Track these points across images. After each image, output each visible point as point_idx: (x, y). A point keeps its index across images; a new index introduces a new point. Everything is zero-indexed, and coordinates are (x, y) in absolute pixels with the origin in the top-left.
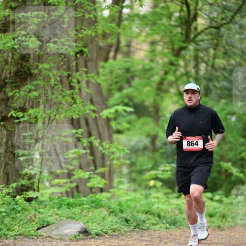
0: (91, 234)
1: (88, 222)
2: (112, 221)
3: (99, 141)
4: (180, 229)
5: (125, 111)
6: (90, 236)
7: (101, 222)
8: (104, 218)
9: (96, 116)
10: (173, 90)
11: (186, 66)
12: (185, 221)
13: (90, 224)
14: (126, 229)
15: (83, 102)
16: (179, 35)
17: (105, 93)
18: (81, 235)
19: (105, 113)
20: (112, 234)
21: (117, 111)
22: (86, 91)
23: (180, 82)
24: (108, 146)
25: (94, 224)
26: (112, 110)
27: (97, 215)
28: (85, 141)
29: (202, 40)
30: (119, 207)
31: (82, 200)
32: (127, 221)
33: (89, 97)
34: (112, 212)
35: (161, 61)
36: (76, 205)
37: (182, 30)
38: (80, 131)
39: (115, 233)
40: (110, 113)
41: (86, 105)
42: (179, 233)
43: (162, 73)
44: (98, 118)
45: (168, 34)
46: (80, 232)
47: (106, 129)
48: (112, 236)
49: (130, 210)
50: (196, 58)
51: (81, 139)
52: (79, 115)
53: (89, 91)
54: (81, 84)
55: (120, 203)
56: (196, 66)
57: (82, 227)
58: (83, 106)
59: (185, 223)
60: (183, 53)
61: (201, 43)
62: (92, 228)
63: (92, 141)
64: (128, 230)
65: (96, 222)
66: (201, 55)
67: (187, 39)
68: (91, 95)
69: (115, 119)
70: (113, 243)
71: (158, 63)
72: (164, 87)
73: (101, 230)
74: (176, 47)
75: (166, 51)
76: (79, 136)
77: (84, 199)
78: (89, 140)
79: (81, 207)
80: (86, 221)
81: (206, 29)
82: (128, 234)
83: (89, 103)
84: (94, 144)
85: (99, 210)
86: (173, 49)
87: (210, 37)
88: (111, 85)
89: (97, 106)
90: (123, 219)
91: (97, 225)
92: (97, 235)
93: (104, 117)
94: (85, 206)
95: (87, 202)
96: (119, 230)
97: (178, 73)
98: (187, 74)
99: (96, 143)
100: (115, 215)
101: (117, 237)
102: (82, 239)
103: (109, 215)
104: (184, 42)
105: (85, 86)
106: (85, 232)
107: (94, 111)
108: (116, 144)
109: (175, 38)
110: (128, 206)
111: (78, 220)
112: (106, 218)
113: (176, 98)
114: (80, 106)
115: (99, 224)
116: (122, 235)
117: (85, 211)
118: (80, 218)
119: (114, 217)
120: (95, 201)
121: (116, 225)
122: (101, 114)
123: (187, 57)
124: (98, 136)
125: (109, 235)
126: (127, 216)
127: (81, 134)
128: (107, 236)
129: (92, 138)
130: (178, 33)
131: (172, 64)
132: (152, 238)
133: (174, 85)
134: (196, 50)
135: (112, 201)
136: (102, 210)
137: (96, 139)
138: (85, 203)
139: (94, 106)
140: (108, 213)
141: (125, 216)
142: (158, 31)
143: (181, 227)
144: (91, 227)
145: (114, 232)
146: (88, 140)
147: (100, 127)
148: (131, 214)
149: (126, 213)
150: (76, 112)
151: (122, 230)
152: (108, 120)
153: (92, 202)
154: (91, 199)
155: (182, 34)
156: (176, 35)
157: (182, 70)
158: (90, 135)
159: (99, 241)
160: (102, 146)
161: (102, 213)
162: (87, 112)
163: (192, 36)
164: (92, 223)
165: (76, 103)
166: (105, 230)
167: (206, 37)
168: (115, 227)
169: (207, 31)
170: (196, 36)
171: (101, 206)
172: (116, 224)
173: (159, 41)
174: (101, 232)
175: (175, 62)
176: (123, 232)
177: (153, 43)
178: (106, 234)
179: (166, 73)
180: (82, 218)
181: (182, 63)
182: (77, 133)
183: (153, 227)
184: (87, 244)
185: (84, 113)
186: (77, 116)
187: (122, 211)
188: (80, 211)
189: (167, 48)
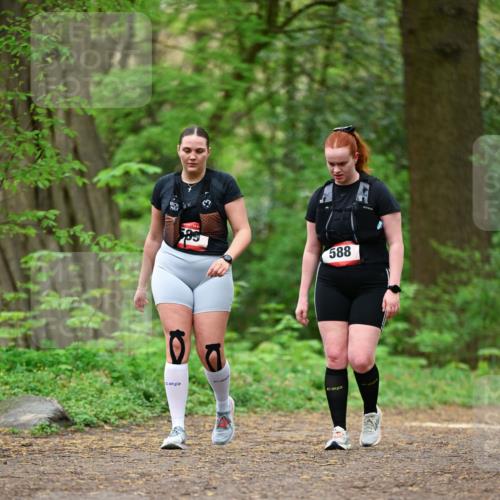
0: (76, 424)
1: (69, 399)
2: (117, 398)
3: (91, 233)
4: (255, 413)
5: (143, 172)
6: (73, 428)
7: (95, 399)
8: (100, 391)
9: (84, 184)
10: (241, 131)
11: (268, 82)
12: (266, 397)
13: (72, 403)
14: (147, 413)
15: (58, 154)
16: (254, 18)
17: (103, 136)
18: (54, 425)
19: (104, 177)
20: (117, 423)
21: (127, 173)
22: (64, 131)
23: (256, 114)
24: (109, 244)
25: (81, 403)
26: (118, 171)
27: (87, 384)
28: (63, 235)
29: (301, 30)
30: (132, 368)
31: (58, 354)
32: (148, 396)
33: (71, 146)
34: (117, 379)
35: (217, 73)
36: (44, 365)
37: (261, 8)
38: (52, 213)
39: (124, 422)
40: (114, 177)
41: (65, 161)
42: (255, 422)
43: (219, 95)
44: (89, 187)
45: (233, 16)
46: (52, 420)
47: (105, 209)
48: (117, 426)
49: (154, 375)
50: (289, 65)
51: (54, 230)
52: (49, 181)
53: (72, 133)
54: (55, 117)
55: (134, 359)
56: (289, 82)
57: (57, 410)
58: (59, 162)
59: (267, 400)
60: (262, 54)
61: (299, 35)
62: (77, 411)
63: (78, 234)
64: (150, 415)
65: (85, 399)
66: (300, 59)
67: (271, 27)
68: (74, 141)
69: (125, 189)
70: (119, 440)
71: (211, 75)
72: (225, 124)
73: (95, 416)
74: (248, 43)
75: (228, 51)
76: (52, 223)
77: (61, 352)
78: (72, 233)
79: (54, 369)
80: (64, 397)
81: (308, 7)
82: (151, 423)
83: (70, 157)
84: (81, 239)
85: (90, 374)
86: (242, 48)
87: (317, 23)
88: (115, 121)
89: (87, 163)
90: (141, 393)
91: (86, 405)
92: (87, 425)
93: (101, 184)
94: (63, 367)
95: (67, 358)
96: (131, 415)
97: (252, 96)
98: (270, 97)
99: (85, 237)
100: (124, 385)
101: (128, 429)
102: (57, 434)
103: (112, 384)
104: (265, 33)
105: (62, 121)
106: (63, 419)
107: (81, 174)
108: (125, 239)
109: (246, 25)
110: (149, 367)
111: (48, 395)
112: (105, 392)
113: (247, 147)
114: (53, 163)
115: (91, 403)
116: (138, 425)
117: (62, 376)
118: (52, 391)
119: (122, 389)
120: (83, 356)
121: (125, 405)
122: (95, 180)
123: (272, 65)
124: (88, 224)
125: (111, 425)
126: (148, 386)
127: (55, 221)
128: (107, 427)
129: (78, 229)
130: (251, 14)
131: (239, 76)
132: (199, 432)
133: (244, 120)
134: (290, 49)
135: (118, 355)
136: (97, 373)
137: (84, 230)
138: (63, 359)
139: (82, 163)
140: (109, 380)
141: (144, 386)
142: (212, 12)
143: (258, 409)
144: (74, 410)
145: (122, 418)
146: (68, 232)
147: (93, 205)
148: (155, 383)
149: (146, 380)
150: (45, 176)
151: (139, 416)
152: (110, 191)
153: (78, 358)
154: (74, 353)
155: (259, 16)
156: (247, 19)
157: (261, 90)
158: (73, 222)
159: (91, 439)
160: (98, 244)
161: (96, 381)
162: (67, 175)
163: (281, 19)
164: (77, 400)
165: (45, 157)
166: (102, 415)
167: (308, 24)
168: (123, 408)
169: (311, 10)
170: (288, 21)
171: (95, 367)
172: (126, 402)
173: (213, 31)
174: (95, 420)
175: (246, 74)
176: (139, 420)
177: (201, 35)
178: (106, 422)
179: (228, 95)
180: (58, 390)
181: (260, 75)
182: (46, 217)
183: (201, 410)
184: (66, 443)
185: (61, 176)
186: (47, 184)
187: (137, 377)
188: (52, 375)
189: (230, 45)
